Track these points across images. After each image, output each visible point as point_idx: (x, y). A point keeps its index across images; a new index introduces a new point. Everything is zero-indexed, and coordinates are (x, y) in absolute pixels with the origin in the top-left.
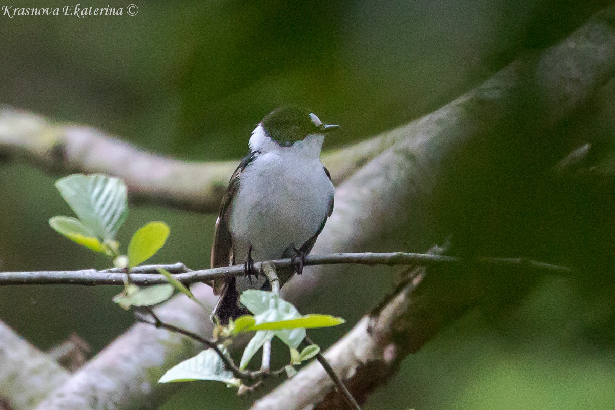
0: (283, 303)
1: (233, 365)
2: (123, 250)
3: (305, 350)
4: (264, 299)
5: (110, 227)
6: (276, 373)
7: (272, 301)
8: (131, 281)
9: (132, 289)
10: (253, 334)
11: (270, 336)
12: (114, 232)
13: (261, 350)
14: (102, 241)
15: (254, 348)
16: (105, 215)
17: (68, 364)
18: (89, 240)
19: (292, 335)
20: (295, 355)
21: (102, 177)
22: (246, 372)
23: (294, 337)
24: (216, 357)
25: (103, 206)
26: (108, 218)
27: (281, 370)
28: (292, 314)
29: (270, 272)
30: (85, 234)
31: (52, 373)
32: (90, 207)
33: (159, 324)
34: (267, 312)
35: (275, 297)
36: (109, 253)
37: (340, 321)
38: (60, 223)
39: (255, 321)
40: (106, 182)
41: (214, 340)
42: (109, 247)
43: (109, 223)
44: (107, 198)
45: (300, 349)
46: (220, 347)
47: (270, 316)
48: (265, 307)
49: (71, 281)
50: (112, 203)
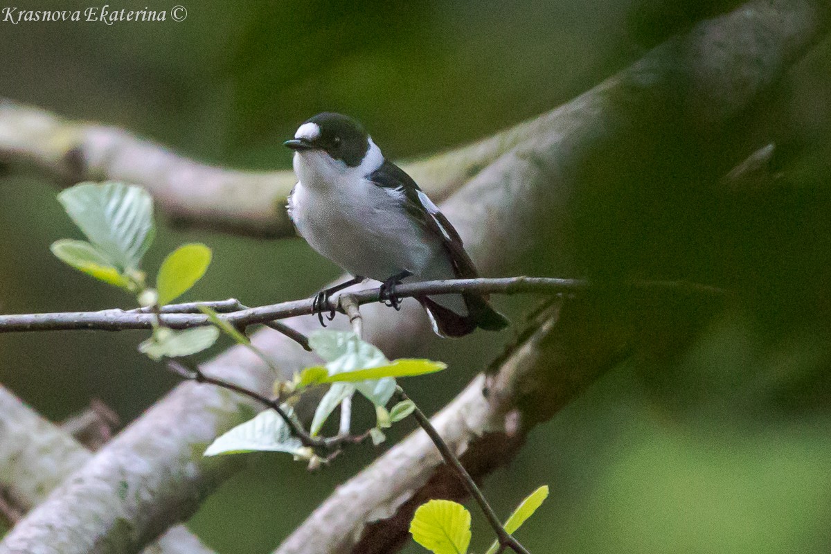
0: (365, 347)
1: (301, 429)
2: (151, 283)
3: (395, 409)
4: (340, 342)
5: (134, 251)
6: (358, 439)
7: (351, 344)
8: (163, 324)
9: (163, 334)
10: (327, 387)
11: (349, 391)
12: (137, 260)
13: (338, 409)
14: (122, 270)
15: (328, 406)
16: (124, 237)
17: (88, 439)
18: (105, 272)
19: (378, 389)
20: (382, 415)
21: (120, 186)
22: (318, 439)
23: (381, 390)
24: (280, 421)
25: (121, 225)
26: (129, 240)
27: (365, 436)
28: (377, 360)
29: (350, 307)
30: (101, 263)
31: (67, 452)
32: (104, 226)
33: (201, 379)
34: (343, 357)
35: (354, 339)
36: (131, 287)
37: (440, 366)
38: (66, 250)
39: (326, 372)
40: (124, 192)
41: (274, 398)
42: (131, 280)
43: (131, 246)
44: (127, 213)
45: (389, 407)
46: (283, 406)
47: (347, 363)
48: (342, 351)
49: (89, 325)
50: (134, 221)
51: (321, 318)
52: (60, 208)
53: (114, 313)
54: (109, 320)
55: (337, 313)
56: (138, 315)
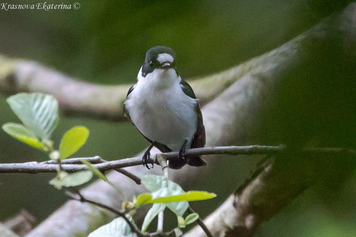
0: (172, 184)
1: (136, 228)
2: (56, 147)
3: (188, 217)
4: (158, 181)
5: (47, 130)
6: (168, 233)
7: (164, 182)
8: (62, 169)
9: (62, 175)
10: (150, 206)
11: (163, 208)
12: (49, 135)
13: (156, 218)
14: (40, 140)
15: (151, 216)
16: (42, 122)
17: (19, 231)
18: (32, 141)
20: (181, 221)
21: (40, 95)
22: (146, 234)
23: (180, 207)
24: (125, 223)
25: (41, 116)
26: (45, 124)
27: (172, 231)
28: (178, 191)
29: (162, 162)
32: (31, 116)
33: (83, 200)
34: (161, 190)
35: (166, 179)
36: (46, 149)
37: (213, 195)
38: (10, 128)
39: (151, 197)
40: (43, 98)
41: (122, 211)
42: (46, 145)
43: (46, 127)
44: (44, 109)
45: (184, 216)
46: (127, 216)
47: (163, 193)
48: (159, 187)
49: (20, 170)
50: (48, 114)
52: (8, 106)
53: (33, 164)
55: (155, 164)
56: (46, 165)
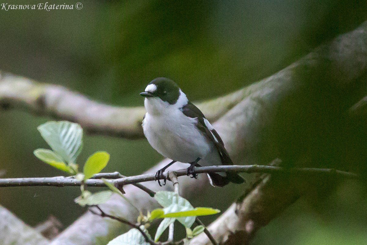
0: (181, 199)
1: (150, 238)
3: (195, 229)
4: (169, 197)
5: (73, 155)
6: (177, 243)
7: (174, 198)
9: (86, 194)
10: (162, 220)
11: (173, 220)
12: (75, 159)
13: (168, 229)
14: (67, 163)
15: (163, 227)
16: (69, 148)
17: (48, 235)
19: (187, 219)
20: (189, 231)
21: (67, 123)
22: (158, 243)
23: (188, 221)
24: (140, 234)
25: (67, 142)
26: (71, 149)
27: (180, 242)
28: (187, 207)
29: (173, 178)
30: (57, 160)
31: (38, 241)
32: (60, 143)
33: (103, 215)
34: (171, 206)
35: (176, 195)
37: (217, 211)
38: (41, 153)
39: (163, 213)
40: (69, 126)
41: (138, 224)
42: (71, 168)
43: (72, 152)
44: (70, 137)
45: (192, 228)
46: (142, 227)
47: (173, 208)
48: (169, 202)
49: (49, 184)
50: (73, 140)
51: (159, 182)
52: (38, 134)
53: (60, 178)
54: (58, 182)
55: (167, 181)
56: (72, 179)
